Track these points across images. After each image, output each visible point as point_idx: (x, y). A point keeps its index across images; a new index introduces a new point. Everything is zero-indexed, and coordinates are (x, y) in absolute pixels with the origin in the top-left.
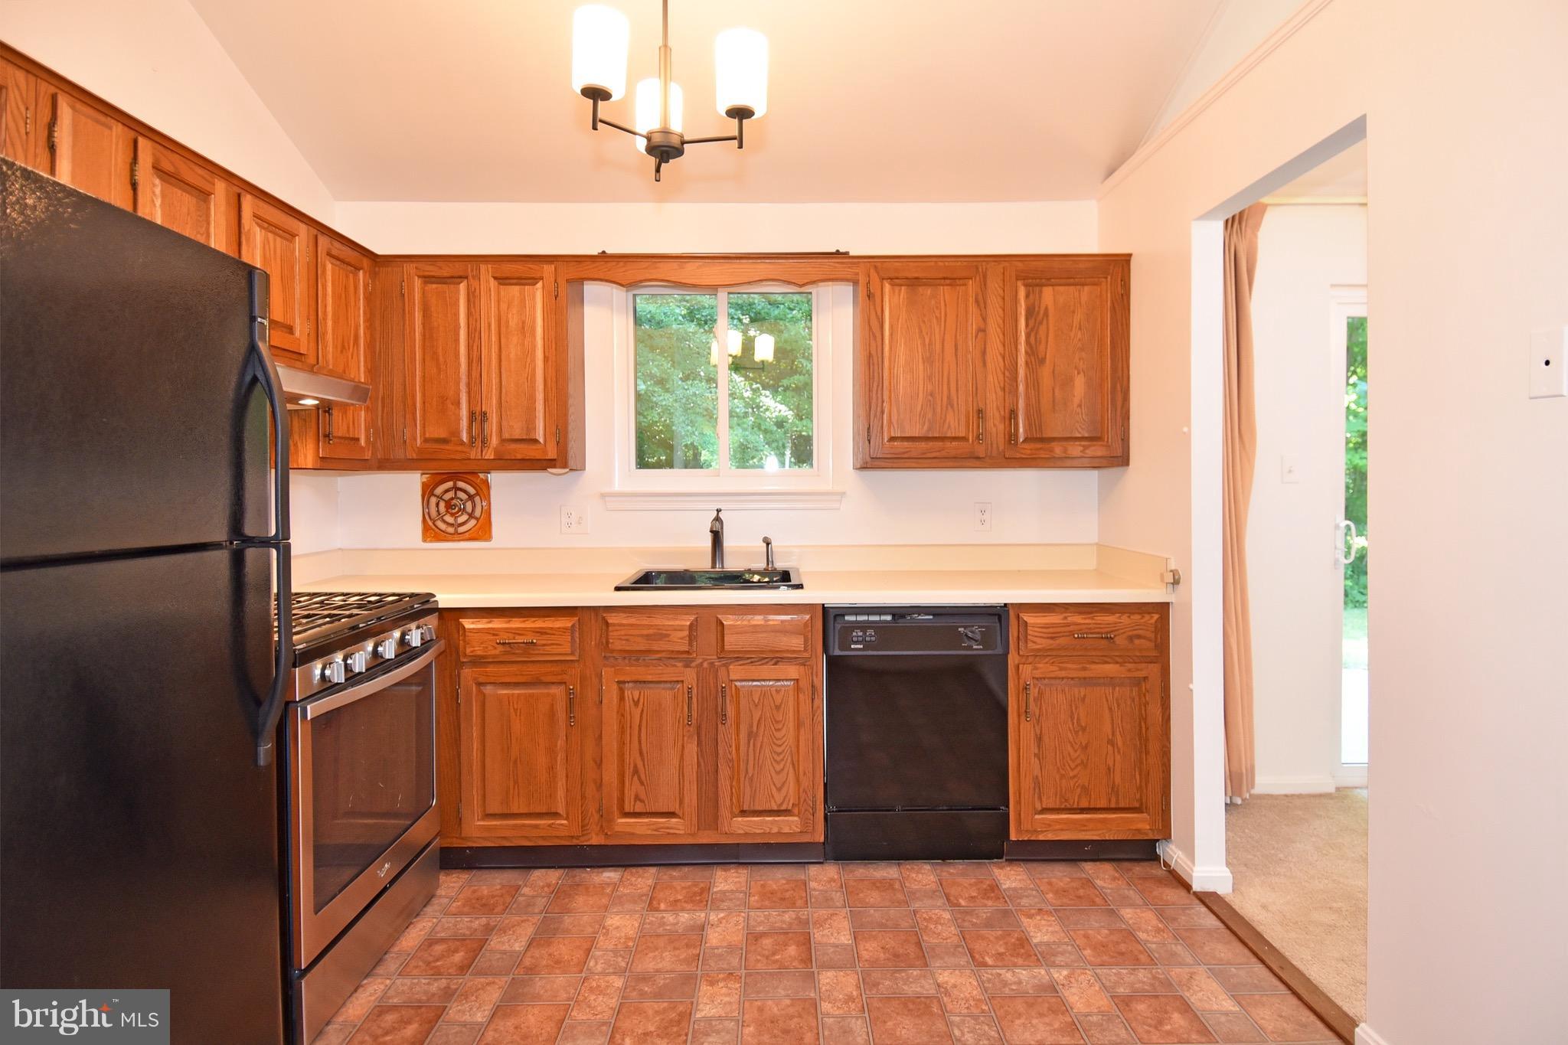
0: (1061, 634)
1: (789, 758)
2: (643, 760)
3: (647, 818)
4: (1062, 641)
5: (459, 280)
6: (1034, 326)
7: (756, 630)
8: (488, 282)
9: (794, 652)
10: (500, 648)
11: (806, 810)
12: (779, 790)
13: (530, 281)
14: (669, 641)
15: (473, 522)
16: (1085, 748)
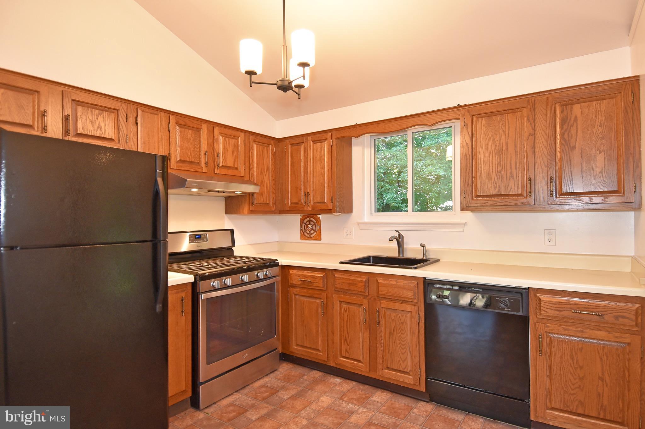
0: (564, 309)
1: (408, 348)
2: (348, 335)
3: (351, 360)
4: (566, 313)
5: (301, 144)
6: (567, 128)
7: (392, 286)
8: (310, 143)
9: (409, 299)
10: (300, 282)
11: (416, 374)
12: (403, 362)
13: (323, 141)
14: (357, 287)
15: (315, 233)
16: (582, 379)
